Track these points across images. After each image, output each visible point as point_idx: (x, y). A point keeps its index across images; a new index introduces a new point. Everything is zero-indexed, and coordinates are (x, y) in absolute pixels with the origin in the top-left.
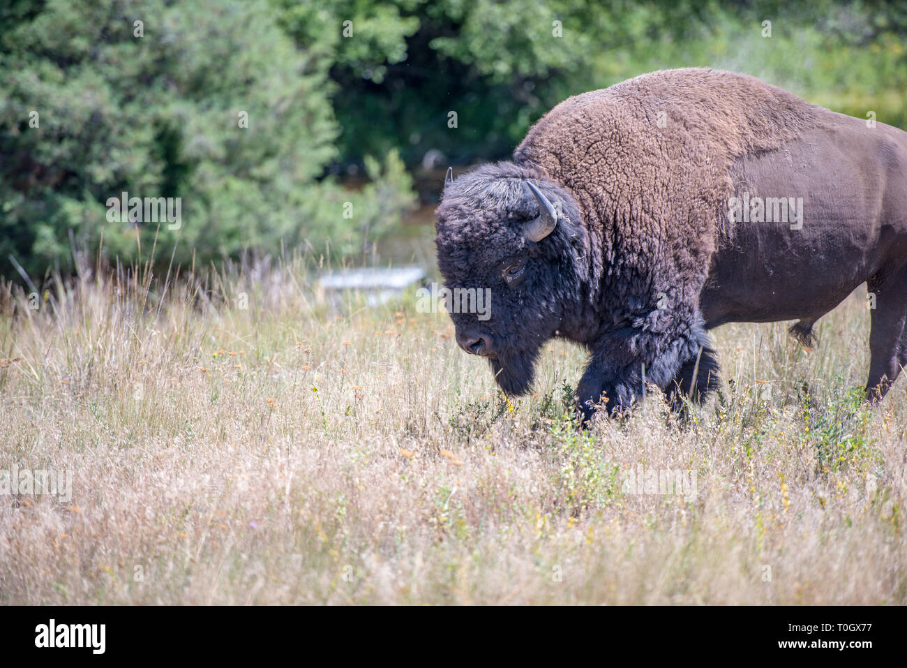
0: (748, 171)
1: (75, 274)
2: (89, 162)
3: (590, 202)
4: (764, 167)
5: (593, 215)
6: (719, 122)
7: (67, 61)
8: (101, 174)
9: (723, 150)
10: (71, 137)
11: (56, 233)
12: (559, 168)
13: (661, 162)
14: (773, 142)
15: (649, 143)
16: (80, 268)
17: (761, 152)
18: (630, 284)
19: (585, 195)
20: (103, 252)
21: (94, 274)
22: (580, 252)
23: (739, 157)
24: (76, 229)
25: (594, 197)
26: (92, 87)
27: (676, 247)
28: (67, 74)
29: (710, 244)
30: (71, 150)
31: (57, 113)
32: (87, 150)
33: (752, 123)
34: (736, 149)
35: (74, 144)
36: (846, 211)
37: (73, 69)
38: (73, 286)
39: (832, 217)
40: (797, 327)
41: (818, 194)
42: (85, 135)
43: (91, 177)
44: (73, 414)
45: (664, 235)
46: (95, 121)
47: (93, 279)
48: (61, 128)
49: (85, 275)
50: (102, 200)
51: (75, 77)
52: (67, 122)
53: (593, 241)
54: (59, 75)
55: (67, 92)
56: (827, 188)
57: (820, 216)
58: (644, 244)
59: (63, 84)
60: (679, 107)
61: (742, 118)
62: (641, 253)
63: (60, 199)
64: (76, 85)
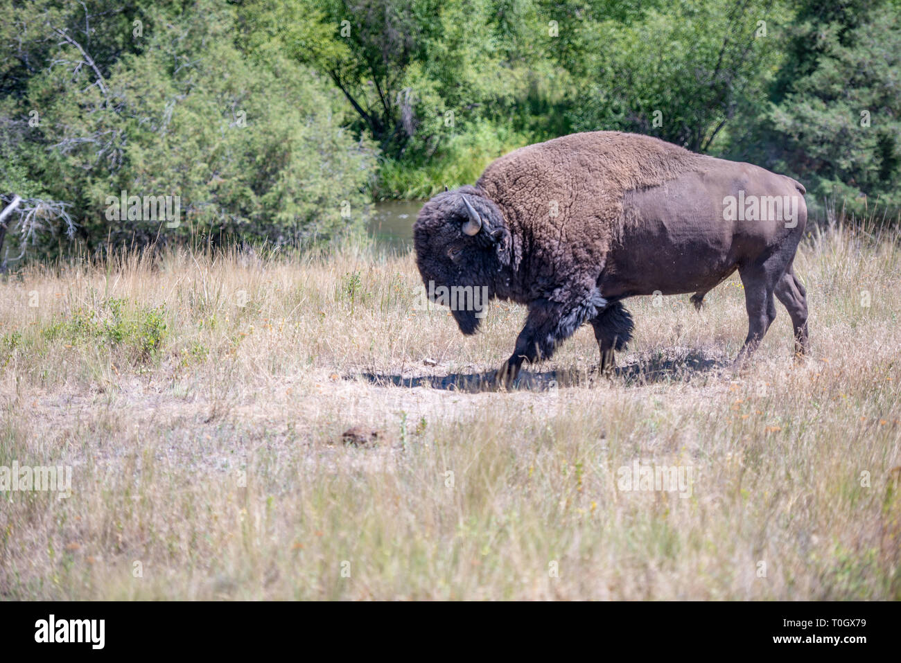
0: (635, 200)
1: (827, 223)
2: (838, 158)
3: (514, 215)
4: (648, 197)
5: (516, 224)
6: (615, 167)
7: (828, 98)
8: (845, 164)
9: (616, 186)
10: (828, 142)
11: (817, 198)
12: (496, 191)
13: (566, 192)
14: (657, 180)
15: (559, 179)
16: (830, 219)
17: (646, 187)
18: (539, 268)
19: (511, 211)
20: (844, 209)
21: (838, 223)
22: (502, 246)
23: (630, 191)
24: (828, 196)
25: (517, 212)
26: (841, 113)
27: (574, 247)
28: (828, 105)
29: (604, 247)
30: (828, 150)
31: (821, 128)
32: (838, 150)
33: (642, 168)
34: (626, 185)
35: (830, 146)
36: (703, 226)
37: (832, 103)
38: (826, 230)
39: (693, 230)
40: (694, 297)
41: (683, 214)
42: (837, 141)
43: (839, 165)
44: (824, 305)
45: (564, 239)
46: (843, 133)
47: (837, 227)
48: (823, 137)
49: (833, 224)
50: (844, 180)
51: (832, 108)
52: (826, 133)
53: (515, 242)
54: (824, 106)
55: (828, 116)
56: (690, 211)
57: (684, 229)
58: (547, 244)
59: (825, 111)
60: (586, 158)
61: (635, 165)
62: (545, 250)
63: (820, 178)
64: (833, 111)
